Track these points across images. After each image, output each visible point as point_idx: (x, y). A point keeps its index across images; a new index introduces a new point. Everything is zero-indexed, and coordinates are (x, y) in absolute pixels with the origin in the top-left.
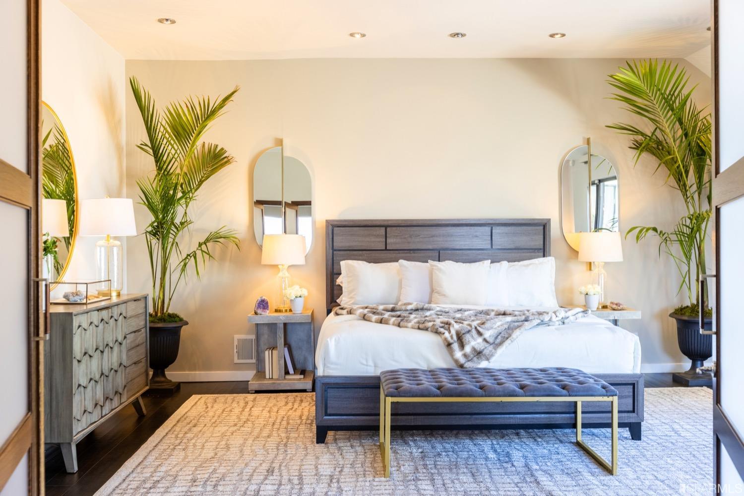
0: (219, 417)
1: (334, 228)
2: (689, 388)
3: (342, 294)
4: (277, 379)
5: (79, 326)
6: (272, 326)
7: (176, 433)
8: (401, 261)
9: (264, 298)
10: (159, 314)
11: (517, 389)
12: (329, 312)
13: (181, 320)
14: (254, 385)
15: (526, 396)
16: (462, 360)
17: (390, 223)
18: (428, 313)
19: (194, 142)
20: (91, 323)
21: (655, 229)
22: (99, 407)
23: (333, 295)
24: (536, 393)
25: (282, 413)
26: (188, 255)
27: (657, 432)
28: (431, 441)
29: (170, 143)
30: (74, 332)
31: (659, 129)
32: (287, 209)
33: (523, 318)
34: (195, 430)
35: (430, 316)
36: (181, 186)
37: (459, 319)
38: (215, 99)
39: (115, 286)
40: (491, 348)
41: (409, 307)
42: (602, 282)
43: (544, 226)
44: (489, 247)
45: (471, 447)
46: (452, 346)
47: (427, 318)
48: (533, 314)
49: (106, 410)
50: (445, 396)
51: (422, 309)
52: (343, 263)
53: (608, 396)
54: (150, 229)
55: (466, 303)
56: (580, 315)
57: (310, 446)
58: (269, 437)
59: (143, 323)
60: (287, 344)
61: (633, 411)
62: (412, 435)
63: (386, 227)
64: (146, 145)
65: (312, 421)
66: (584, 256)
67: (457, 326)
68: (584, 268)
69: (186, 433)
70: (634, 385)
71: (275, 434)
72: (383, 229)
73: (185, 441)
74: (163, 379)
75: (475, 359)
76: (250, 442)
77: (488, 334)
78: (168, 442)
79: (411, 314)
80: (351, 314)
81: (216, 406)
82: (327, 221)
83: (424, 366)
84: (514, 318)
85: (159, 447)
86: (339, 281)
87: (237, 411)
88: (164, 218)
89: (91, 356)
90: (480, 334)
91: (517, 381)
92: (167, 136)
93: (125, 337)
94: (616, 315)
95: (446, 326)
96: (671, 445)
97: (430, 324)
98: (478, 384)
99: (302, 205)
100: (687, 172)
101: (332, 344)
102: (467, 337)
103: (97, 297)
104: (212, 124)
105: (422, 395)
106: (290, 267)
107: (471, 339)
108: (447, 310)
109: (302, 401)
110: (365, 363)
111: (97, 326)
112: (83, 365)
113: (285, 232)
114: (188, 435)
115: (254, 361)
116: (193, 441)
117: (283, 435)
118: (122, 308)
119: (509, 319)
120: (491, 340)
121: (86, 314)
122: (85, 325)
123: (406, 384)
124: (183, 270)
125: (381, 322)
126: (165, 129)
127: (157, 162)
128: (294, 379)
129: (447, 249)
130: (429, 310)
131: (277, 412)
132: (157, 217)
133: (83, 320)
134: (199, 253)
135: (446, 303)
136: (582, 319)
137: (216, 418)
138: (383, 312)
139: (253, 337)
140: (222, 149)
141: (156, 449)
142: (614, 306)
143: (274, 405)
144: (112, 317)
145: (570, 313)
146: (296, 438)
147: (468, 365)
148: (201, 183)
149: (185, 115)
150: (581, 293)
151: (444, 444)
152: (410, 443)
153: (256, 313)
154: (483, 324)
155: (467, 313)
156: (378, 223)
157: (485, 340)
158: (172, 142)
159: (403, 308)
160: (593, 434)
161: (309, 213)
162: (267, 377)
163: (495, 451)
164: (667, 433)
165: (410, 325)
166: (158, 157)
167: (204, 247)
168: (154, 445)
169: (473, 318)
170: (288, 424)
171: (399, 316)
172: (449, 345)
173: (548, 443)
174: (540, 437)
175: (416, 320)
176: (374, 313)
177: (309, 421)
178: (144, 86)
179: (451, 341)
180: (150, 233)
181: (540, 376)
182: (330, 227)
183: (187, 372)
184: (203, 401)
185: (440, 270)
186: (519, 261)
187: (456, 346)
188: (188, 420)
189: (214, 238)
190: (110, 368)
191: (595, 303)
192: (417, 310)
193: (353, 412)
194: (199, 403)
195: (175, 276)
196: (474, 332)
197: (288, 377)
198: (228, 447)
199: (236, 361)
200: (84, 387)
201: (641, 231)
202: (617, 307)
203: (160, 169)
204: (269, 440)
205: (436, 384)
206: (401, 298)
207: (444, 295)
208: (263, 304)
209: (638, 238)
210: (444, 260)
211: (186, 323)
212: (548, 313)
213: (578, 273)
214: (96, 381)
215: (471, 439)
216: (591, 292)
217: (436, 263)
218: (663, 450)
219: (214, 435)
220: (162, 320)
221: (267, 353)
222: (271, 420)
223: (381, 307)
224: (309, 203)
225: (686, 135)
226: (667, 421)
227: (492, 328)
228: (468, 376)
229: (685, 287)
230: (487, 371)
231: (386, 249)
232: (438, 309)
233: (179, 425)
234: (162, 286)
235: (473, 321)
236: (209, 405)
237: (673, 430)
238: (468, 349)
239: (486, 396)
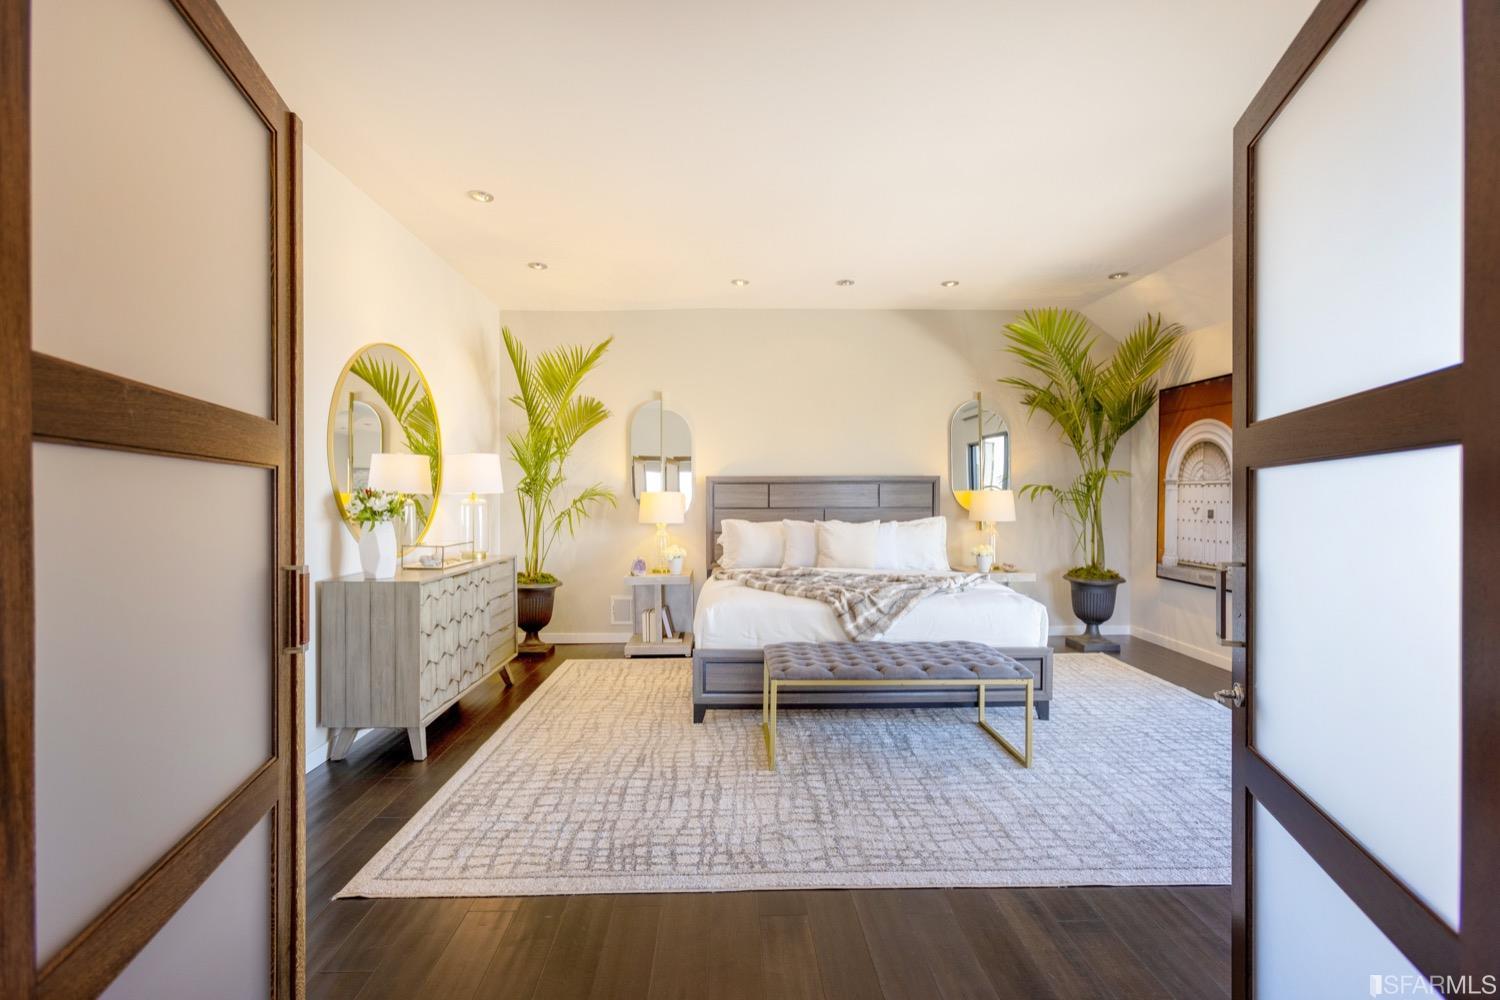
0: (591, 687)
1: (715, 485)
2: (1085, 654)
3: (722, 554)
4: (655, 644)
5: (429, 596)
6: (650, 588)
7: (542, 708)
8: (785, 521)
9: (641, 558)
10: (532, 575)
11: (920, 671)
12: (709, 573)
13: (555, 580)
14: (630, 650)
15: (930, 679)
16: (854, 633)
17: (772, 480)
18: (816, 579)
19: (567, 395)
20: (445, 591)
21: (1050, 488)
22: (455, 683)
23: (714, 554)
24: (942, 676)
25: (658, 683)
26: (562, 513)
27: (1064, 709)
28: (819, 720)
29: (543, 396)
30: (421, 603)
31: (1056, 383)
32: (669, 466)
33: (920, 585)
34: (565, 703)
35: (818, 582)
36: (556, 440)
37: (849, 586)
38: (588, 348)
39: (480, 546)
40: (885, 619)
41: (795, 572)
42: (994, 541)
43: (933, 484)
44: (877, 505)
45: (864, 728)
46: (843, 617)
47: (815, 585)
48: (930, 581)
49: (464, 684)
50: (839, 679)
51: (810, 574)
52: (723, 522)
53: (1022, 679)
54: (522, 486)
55: (855, 567)
56: (979, 581)
57: (686, 726)
58: (642, 713)
59: (511, 586)
60: (665, 606)
61: (1041, 689)
62: (799, 714)
63: (769, 484)
64: (520, 398)
65: (690, 696)
66: (975, 516)
67: (848, 595)
68: (973, 527)
69: (553, 708)
70: (1042, 660)
71: (649, 710)
72: (766, 487)
73: (551, 718)
74: (536, 642)
75: (868, 631)
76: (621, 720)
77: (882, 604)
78: (533, 719)
79: (797, 579)
80: (732, 578)
81: (589, 674)
82: (707, 478)
83: (811, 639)
84: (911, 586)
85: (522, 726)
86: (720, 540)
87: (611, 679)
88: (536, 474)
89: (444, 628)
90: (873, 603)
91: (918, 660)
92: (540, 388)
93: (488, 604)
94: (1010, 577)
95: (837, 595)
96: (1082, 726)
97: (819, 592)
98: (875, 664)
99: (682, 461)
100: (1083, 428)
101: (711, 614)
102: (860, 608)
103: (459, 560)
104: (587, 376)
105: (813, 679)
106: (669, 525)
107: (864, 609)
108: (835, 575)
109: (680, 668)
110: (747, 634)
111: (452, 595)
112: (434, 639)
113: (666, 490)
114: (555, 711)
115: (631, 622)
116: (560, 719)
117: (658, 711)
118: (485, 573)
119: (904, 586)
120: (886, 610)
121: (437, 583)
122: (436, 594)
123: (795, 665)
124: (557, 528)
125: (765, 588)
126: (537, 381)
127: (530, 415)
128: (672, 643)
129: (831, 507)
130: (816, 575)
131: (653, 682)
132: (529, 474)
133: (435, 590)
134: (573, 511)
135: (833, 567)
136: (982, 586)
137: (587, 689)
138: (767, 577)
139: (631, 598)
140: (599, 403)
141: (518, 730)
142: (1008, 568)
143: (651, 673)
144: (471, 583)
145: (969, 579)
146: (672, 716)
147: (861, 638)
148: (576, 437)
149: (557, 365)
150: (973, 554)
151: (834, 725)
152: (797, 723)
153: (632, 574)
154: (877, 592)
155: (857, 579)
156: (761, 480)
157: (879, 611)
158: (546, 396)
159: (789, 573)
160: (995, 712)
161: (689, 468)
162: (645, 640)
163: (891, 734)
164: (1076, 711)
165: (796, 592)
166: (530, 409)
167: (579, 505)
168: (517, 723)
169: (864, 585)
170: (664, 697)
171: (784, 582)
172: (840, 616)
173: (947, 723)
174: (938, 716)
175: (803, 587)
176: (757, 578)
177: (687, 694)
178: (517, 336)
179: (843, 612)
180: (522, 490)
181: (942, 653)
182: (711, 485)
183: (562, 634)
184: (575, 667)
185: (826, 530)
186: (908, 520)
187: (847, 617)
188: (557, 692)
189: (590, 495)
190: (469, 638)
191: (987, 565)
192: (803, 575)
193: (735, 690)
194: (571, 670)
195: (549, 535)
196: (867, 601)
197: (665, 641)
198: (596, 727)
199: (613, 622)
200: (436, 663)
201: (1036, 490)
202: (1008, 569)
203: (533, 423)
204: (642, 717)
205: (829, 664)
206: (786, 560)
207: (831, 558)
208: (640, 565)
209: (1033, 496)
210: (829, 519)
211: (561, 584)
212: (946, 580)
213: (968, 533)
214: (451, 655)
215: (863, 718)
216: (984, 553)
217: (822, 523)
218: (1076, 733)
219: (584, 711)
220: (535, 581)
221: (644, 616)
222: (647, 692)
223: (765, 572)
224: (689, 459)
225: (1083, 390)
226: (1072, 695)
227: (886, 597)
228: (862, 653)
229: (1080, 548)
230: (883, 646)
231: (769, 507)
232: (827, 574)
233: (547, 697)
234: (536, 545)
235: (865, 588)
236: (582, 672)
237: (1081, 706)
238: (860, 620)
239: (884, 679)
